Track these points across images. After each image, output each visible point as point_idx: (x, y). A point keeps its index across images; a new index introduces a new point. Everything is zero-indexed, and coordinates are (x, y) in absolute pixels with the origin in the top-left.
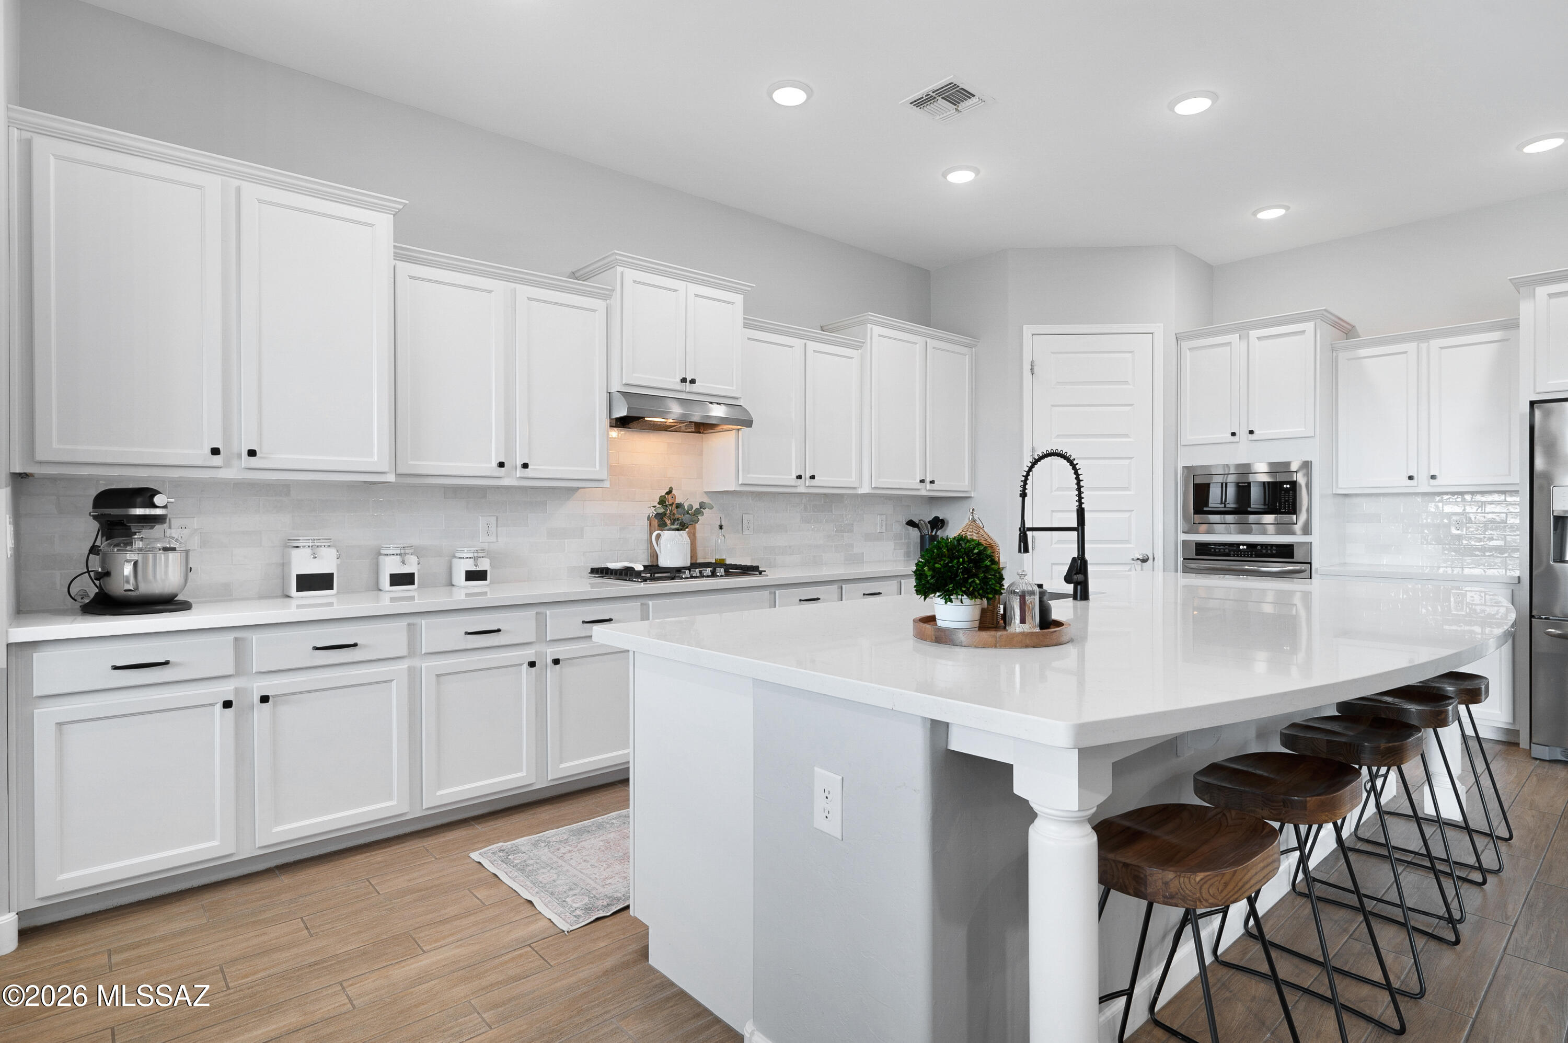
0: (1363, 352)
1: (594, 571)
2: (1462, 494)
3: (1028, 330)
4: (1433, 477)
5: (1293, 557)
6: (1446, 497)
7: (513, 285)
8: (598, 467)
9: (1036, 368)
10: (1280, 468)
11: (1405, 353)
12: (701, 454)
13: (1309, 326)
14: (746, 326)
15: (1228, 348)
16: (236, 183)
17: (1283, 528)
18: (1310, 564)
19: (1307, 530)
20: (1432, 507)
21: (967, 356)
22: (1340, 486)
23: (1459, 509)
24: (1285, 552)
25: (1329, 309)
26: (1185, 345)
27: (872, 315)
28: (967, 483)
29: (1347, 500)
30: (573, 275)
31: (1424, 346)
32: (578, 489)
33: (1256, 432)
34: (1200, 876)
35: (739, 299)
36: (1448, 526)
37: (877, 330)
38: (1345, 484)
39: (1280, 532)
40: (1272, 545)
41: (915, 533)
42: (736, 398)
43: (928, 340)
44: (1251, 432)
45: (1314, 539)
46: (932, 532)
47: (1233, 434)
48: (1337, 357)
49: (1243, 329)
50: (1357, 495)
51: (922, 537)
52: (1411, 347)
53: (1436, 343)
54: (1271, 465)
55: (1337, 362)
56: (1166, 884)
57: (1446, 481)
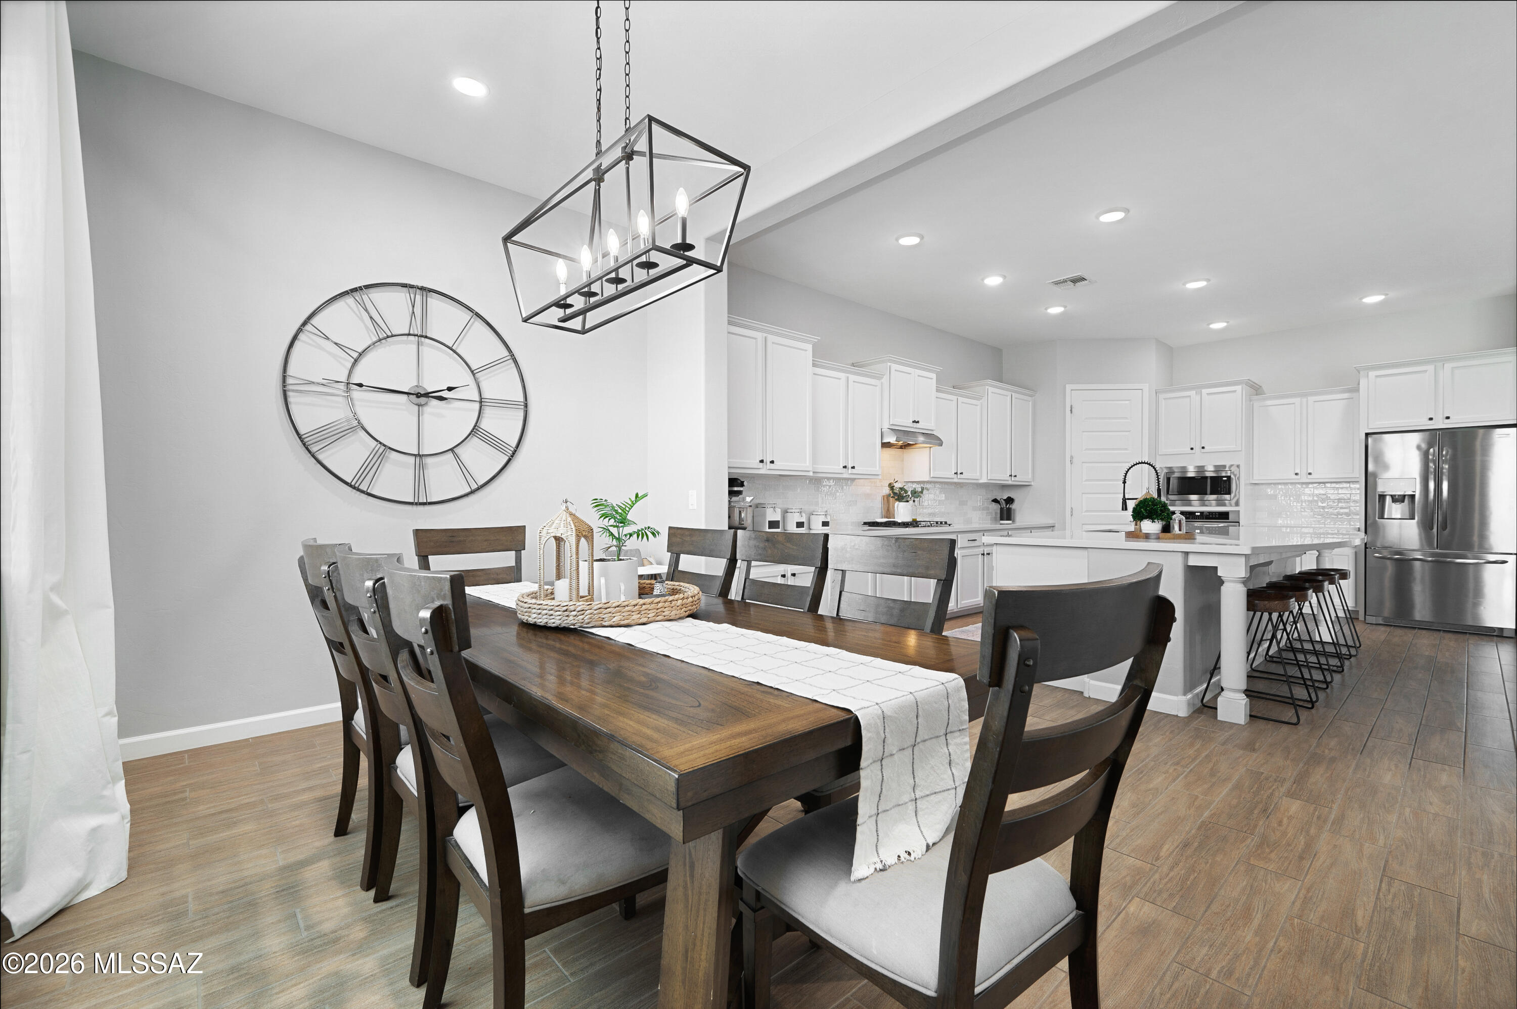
0: (1269, 402)
1: (865, 523)
2: (1324, 483)
3: (1069, 387)
4: (1310, 474)
5: (1228, 519)
6: (1315, 485)
7: (848, 375)
8: (878, 468)
9: (1073, 410)
10: (1218, 468)
11: (1294, 404)
12: (903, 461)
13: (1238, 388)
14: (937, 391)
15: (1189, 399)
16: (765, 335)
17: (1220, 503)
18: (1239, 522)
19: (1237, 504)
20: (1307, 491)
21: (1031, 403)
22: (1254, 478)
23: (1322, 492)
24: (1224, 516)
25: (1250, 379)
26: (1162, 396)
27: (989, 381)
28: (1030, 477)
29: (1257, 487)
30: (853, 365)
31: (1304, 400)
32: (855, 479)
33: (1206, 448)
34: (1276, 602)
35: (934, 376)
36: (1317, 501)
37: (991, 389)
38: (1256, 479)
39: (1218, 505)
40: (1215, 513)
41: (996, 507)
42: (932, 430)
43: (1013, 394)
44: (1203, 448)
45: (1241, 508)
46: (1006, 506)
47: (1192, 449)
48: (1253, 405)
49: (1198, 388)
50: (1262, 484)
51: (1002, 509)
52: (1297, 400)
53: (1311, 399)
54: (1215, 466)
55: (1253, 407)
56: (1265, 606)
57: (1315, 477)
